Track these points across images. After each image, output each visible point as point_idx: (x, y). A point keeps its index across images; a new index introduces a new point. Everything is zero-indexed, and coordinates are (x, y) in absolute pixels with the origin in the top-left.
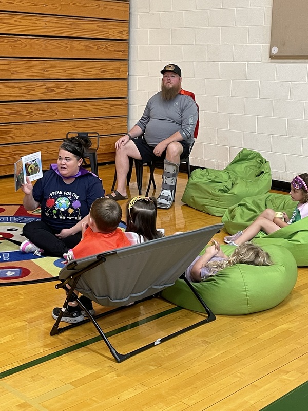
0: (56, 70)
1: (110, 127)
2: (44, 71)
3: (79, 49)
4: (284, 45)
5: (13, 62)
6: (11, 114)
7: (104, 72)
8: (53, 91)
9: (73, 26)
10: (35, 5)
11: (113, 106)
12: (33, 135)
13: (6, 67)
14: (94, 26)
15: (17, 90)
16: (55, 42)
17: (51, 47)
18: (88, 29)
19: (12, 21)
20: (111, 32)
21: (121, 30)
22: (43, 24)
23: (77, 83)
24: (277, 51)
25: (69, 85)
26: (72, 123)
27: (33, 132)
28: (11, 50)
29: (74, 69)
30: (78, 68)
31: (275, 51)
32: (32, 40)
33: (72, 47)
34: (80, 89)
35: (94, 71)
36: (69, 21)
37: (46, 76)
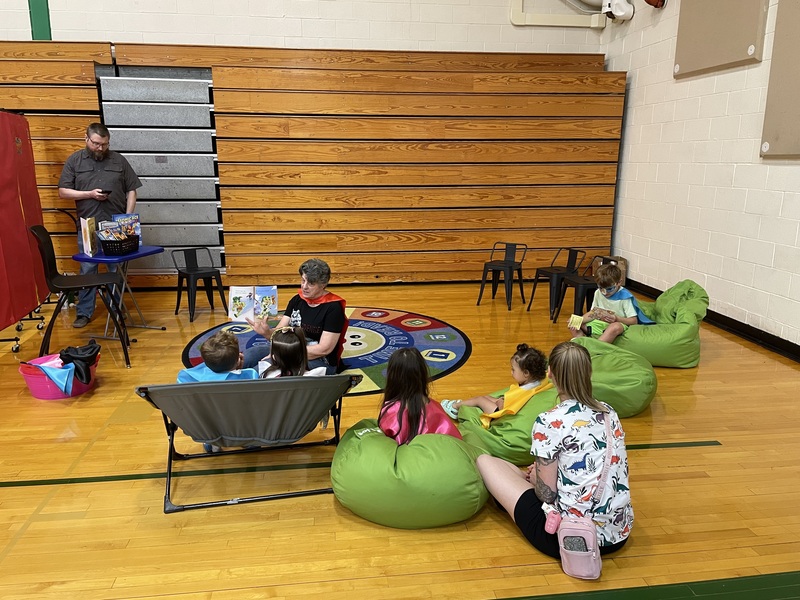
0: (515, 175)
1: (585, 239)
2: (501, 177)
3: (548, 151)
4: (777, 139)
5: (465, 168)
6: (459, 220)
7: (581, 176)
8: (512, 198)
9: (542, 127)
10: (495, 107)
11: (592, 215)
12: (483, 243)
13: (456, 173)
14: (571, 126)
15: (467, 196)
16: (517, 146)
17: (511, 151)
18: (564, 129)
19: (466, 126)
20: (594, 131)
21: (610, 128)
22: (504, 127)
23: (542, 189)
24: (768, 148)
25: (532, 192)
26: (533, 233)
27: (483, 240)
28: (463, 156)
29: (539, 175)
30: (546, 173)
31: (766, 147)
32: (489, 145)
33: (539, 150)
34: (546, 196)
35: (566, 177)
36: (537, 122)
37: (503, 181)
